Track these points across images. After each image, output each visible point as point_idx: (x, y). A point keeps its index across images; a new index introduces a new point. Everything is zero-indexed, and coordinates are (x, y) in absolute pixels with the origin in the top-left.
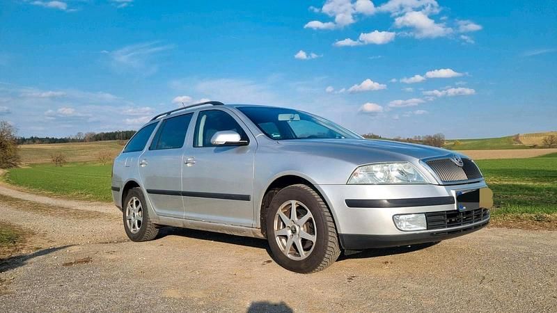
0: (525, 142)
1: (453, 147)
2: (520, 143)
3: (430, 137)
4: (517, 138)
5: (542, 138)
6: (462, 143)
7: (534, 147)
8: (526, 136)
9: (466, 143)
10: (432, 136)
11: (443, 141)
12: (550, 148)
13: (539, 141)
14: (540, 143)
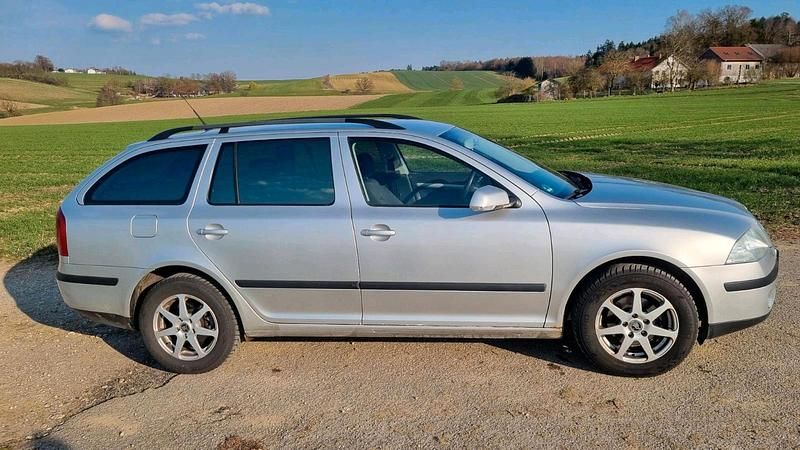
0: (337, 86)
1: (250, 92)
2: (332, 87)
3: (215, 76)
4: (326, 80)
5: (355, 81)
6: (260, 85)
7: (346, 92)
8: (337, 77)
9: (265, 85)
10: (219, 74)
11: (233, 81)
12: (363, 94)
13: (351, 84)
14: (353, 89)
